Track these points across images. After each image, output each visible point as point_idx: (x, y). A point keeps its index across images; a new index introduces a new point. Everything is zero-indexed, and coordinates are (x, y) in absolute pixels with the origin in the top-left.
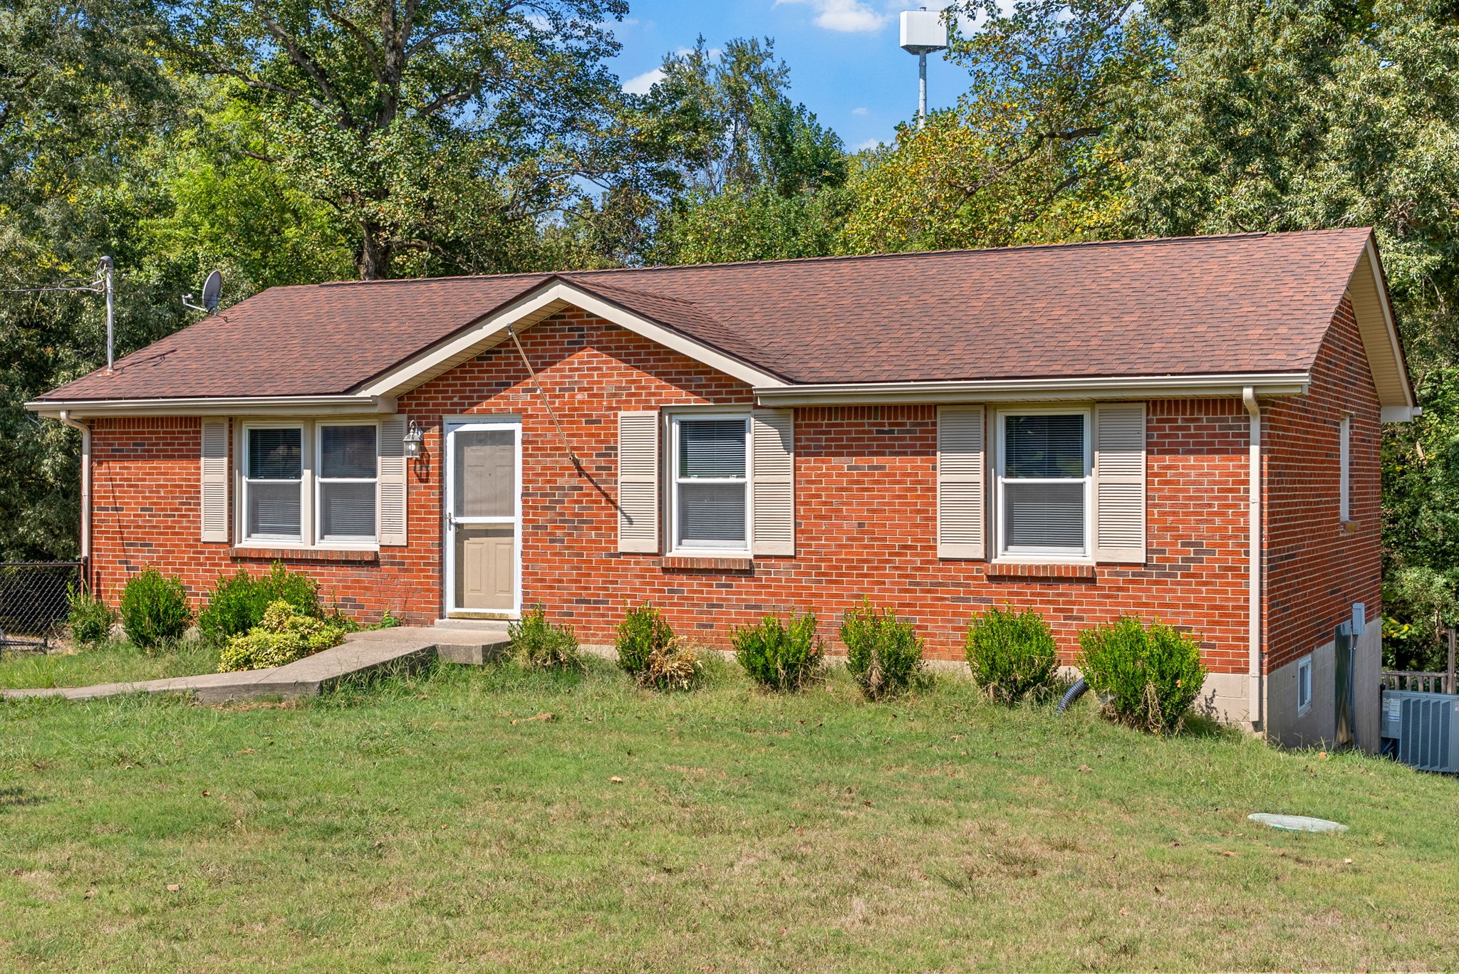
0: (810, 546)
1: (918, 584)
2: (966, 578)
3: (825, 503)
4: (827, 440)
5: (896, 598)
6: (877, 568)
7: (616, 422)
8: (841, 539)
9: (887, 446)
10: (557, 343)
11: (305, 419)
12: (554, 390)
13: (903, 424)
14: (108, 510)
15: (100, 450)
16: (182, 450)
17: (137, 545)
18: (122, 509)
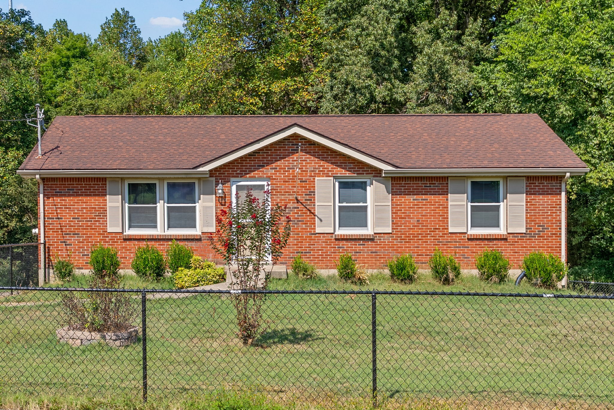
0: (398, 229)
1: (441, 242)
2: (459, 239)
3: (403, 213)
4: (404, 189)
5: (432, 247)
6: (424, 237)
7: (314, 182)
8: (410, 226)
9: (428, 192)
10: (286, 150)
11: (159, 179)
12: (285, 168)
13: (435, 184)
14: (53, 218)
15: (49, 192)
16: (95, 192)
17: (70, 234)
18: (62, 218)
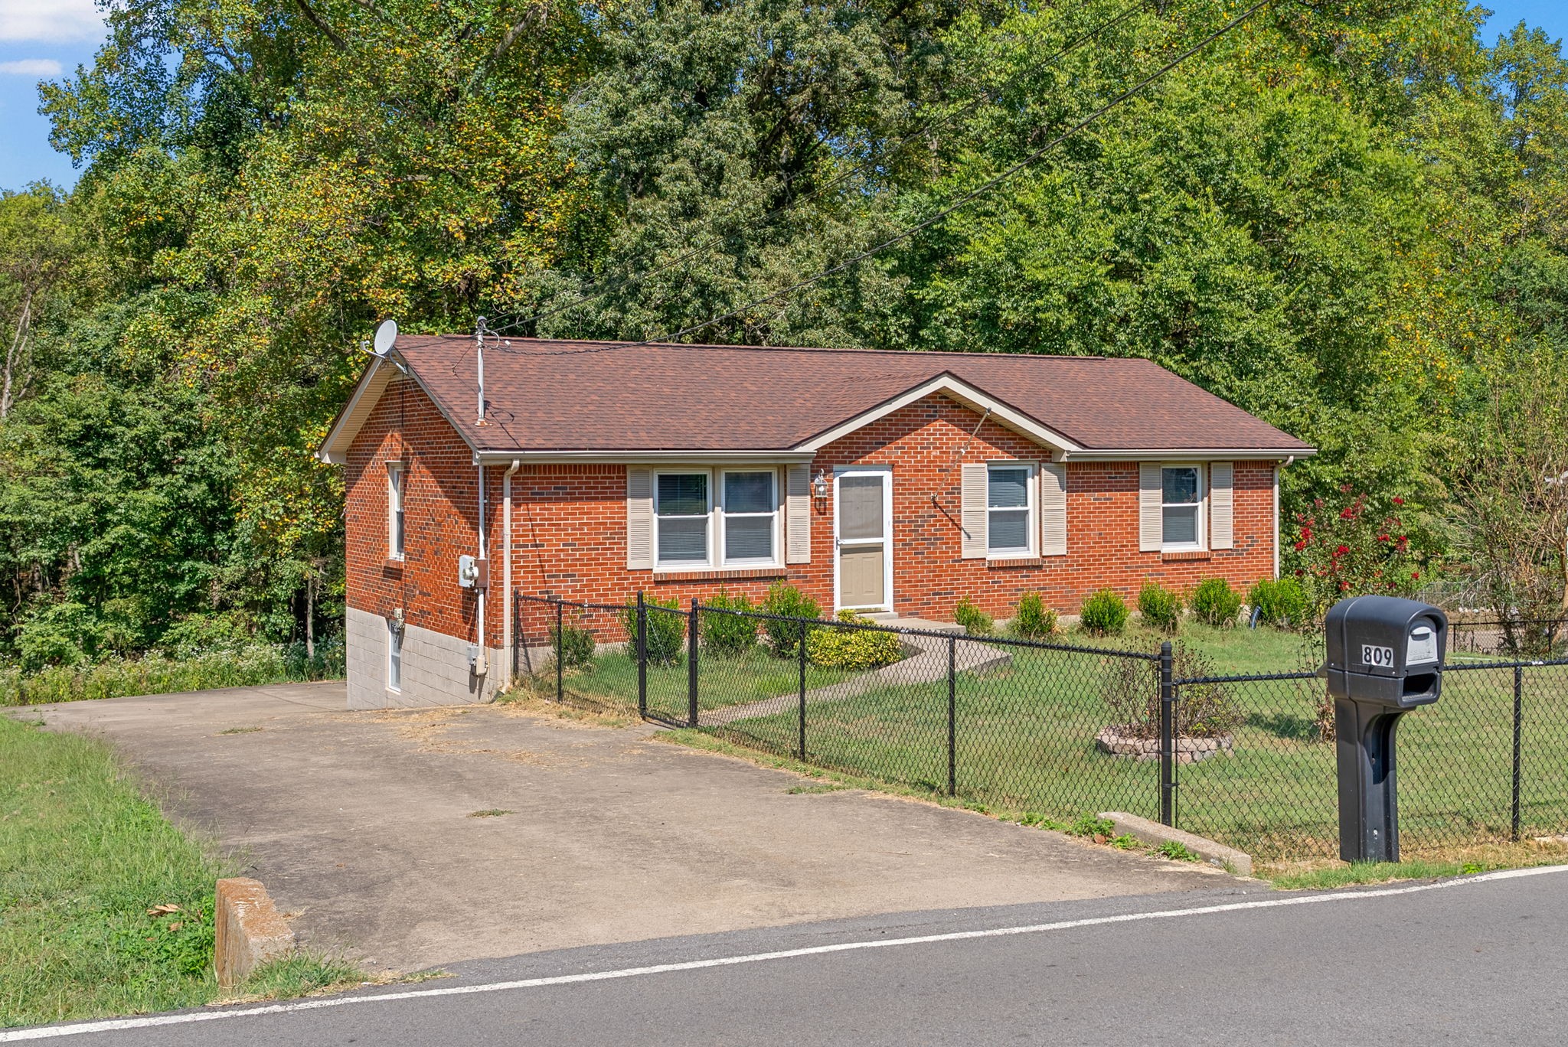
0: (1074, 548)
1: (1129, 567)
2: (1152, 562)
3: (1081, 521)
4: (1082, 483)
6: (1108, 560)
7: (960, 471)
8: (1090, 543)
9: (1113, 486)
11: (712, 467)
12: (917, 448)
13: (1122, 473)
14: (527, 546)
15: (519, 494)
16: (606, 493)
17: (559, 576)
18: (543, 546)
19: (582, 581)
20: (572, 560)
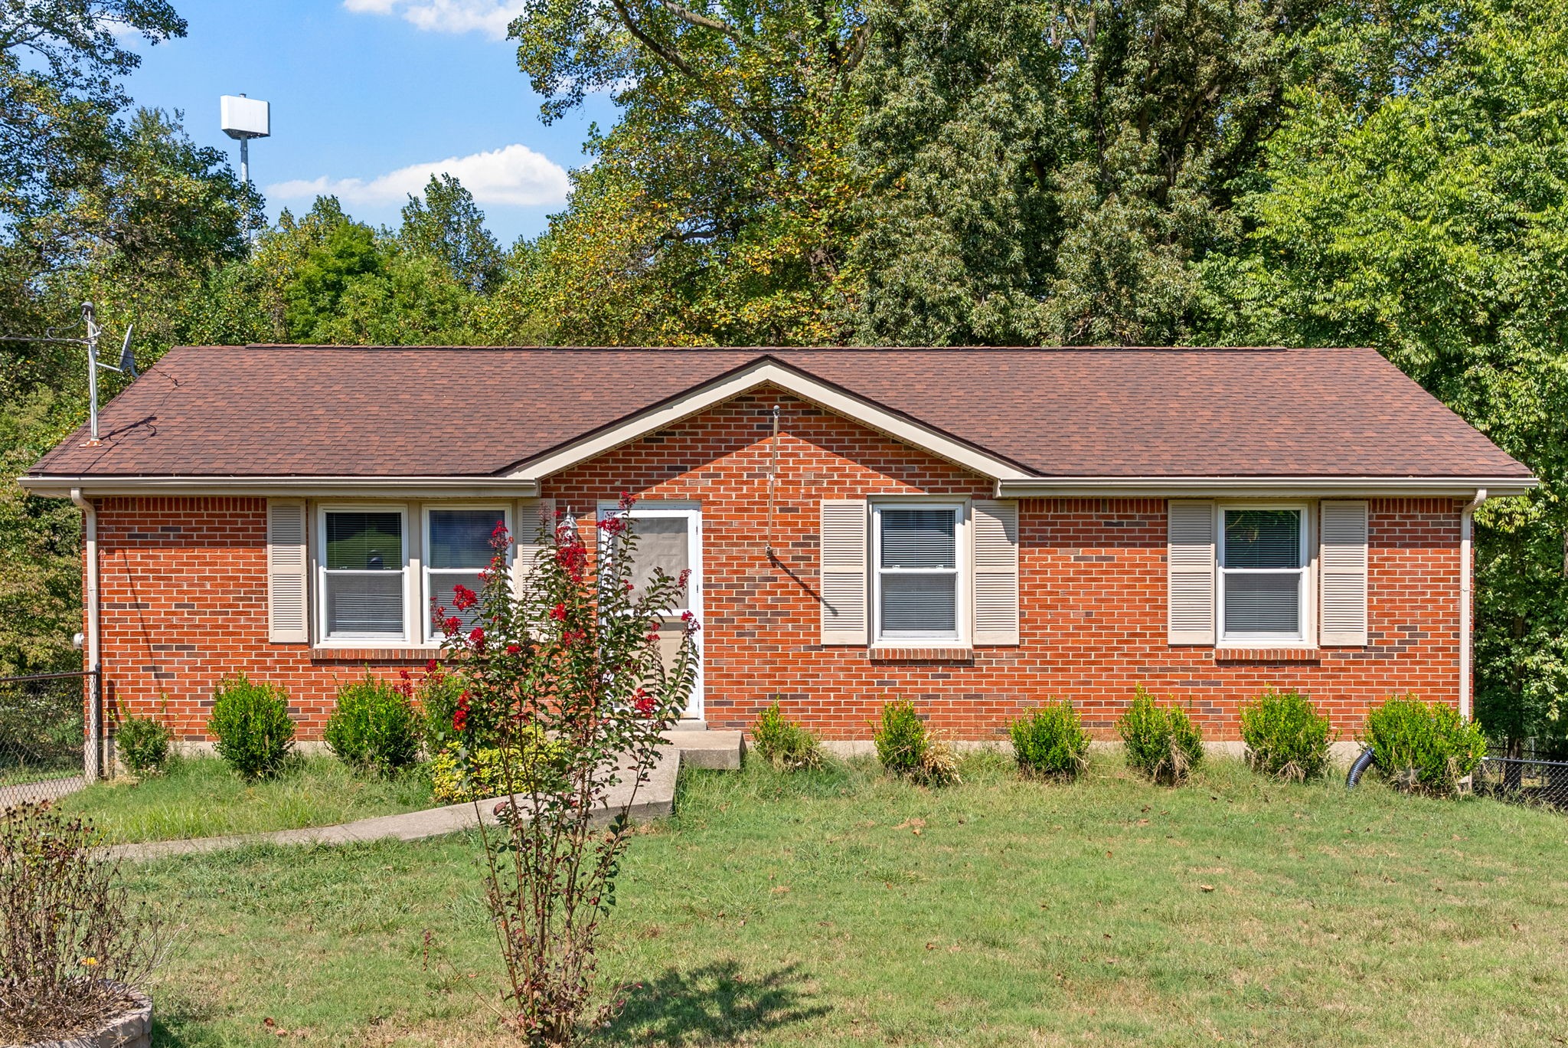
0: (1035, 635)
1: (1147, 670)
2: (1195, 663)
3: (1050, 593)
4: (1052, 531)
5: (1124, 683)
6: (1105, 656)
7: (818, 510)
8: (1067, 628)
9: (1115, 538)
10: (745, 427)
11: (407, 501)
12: (741, 476)
13: (1133, 517)
14: (124, 606)
15: (113, 536)
16: (237, 536)
17: (170, 648)
18: (147, 606)
19: (204, 655)
20: (189, 626)
